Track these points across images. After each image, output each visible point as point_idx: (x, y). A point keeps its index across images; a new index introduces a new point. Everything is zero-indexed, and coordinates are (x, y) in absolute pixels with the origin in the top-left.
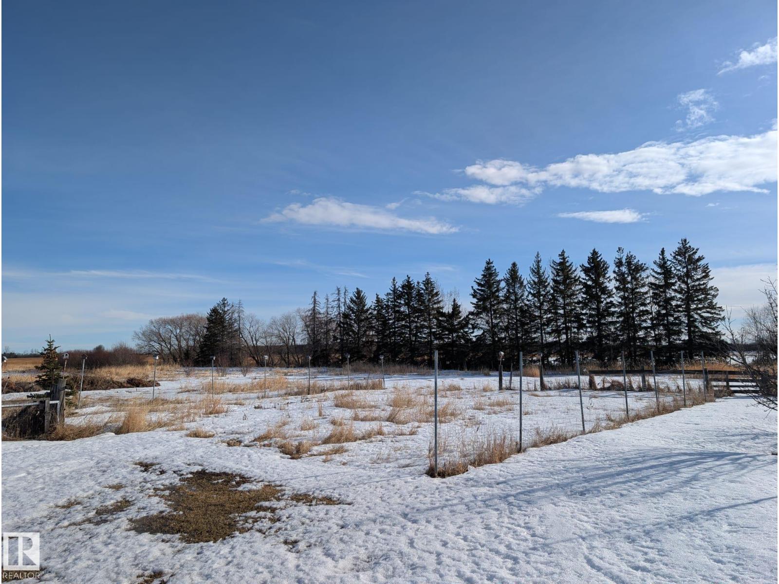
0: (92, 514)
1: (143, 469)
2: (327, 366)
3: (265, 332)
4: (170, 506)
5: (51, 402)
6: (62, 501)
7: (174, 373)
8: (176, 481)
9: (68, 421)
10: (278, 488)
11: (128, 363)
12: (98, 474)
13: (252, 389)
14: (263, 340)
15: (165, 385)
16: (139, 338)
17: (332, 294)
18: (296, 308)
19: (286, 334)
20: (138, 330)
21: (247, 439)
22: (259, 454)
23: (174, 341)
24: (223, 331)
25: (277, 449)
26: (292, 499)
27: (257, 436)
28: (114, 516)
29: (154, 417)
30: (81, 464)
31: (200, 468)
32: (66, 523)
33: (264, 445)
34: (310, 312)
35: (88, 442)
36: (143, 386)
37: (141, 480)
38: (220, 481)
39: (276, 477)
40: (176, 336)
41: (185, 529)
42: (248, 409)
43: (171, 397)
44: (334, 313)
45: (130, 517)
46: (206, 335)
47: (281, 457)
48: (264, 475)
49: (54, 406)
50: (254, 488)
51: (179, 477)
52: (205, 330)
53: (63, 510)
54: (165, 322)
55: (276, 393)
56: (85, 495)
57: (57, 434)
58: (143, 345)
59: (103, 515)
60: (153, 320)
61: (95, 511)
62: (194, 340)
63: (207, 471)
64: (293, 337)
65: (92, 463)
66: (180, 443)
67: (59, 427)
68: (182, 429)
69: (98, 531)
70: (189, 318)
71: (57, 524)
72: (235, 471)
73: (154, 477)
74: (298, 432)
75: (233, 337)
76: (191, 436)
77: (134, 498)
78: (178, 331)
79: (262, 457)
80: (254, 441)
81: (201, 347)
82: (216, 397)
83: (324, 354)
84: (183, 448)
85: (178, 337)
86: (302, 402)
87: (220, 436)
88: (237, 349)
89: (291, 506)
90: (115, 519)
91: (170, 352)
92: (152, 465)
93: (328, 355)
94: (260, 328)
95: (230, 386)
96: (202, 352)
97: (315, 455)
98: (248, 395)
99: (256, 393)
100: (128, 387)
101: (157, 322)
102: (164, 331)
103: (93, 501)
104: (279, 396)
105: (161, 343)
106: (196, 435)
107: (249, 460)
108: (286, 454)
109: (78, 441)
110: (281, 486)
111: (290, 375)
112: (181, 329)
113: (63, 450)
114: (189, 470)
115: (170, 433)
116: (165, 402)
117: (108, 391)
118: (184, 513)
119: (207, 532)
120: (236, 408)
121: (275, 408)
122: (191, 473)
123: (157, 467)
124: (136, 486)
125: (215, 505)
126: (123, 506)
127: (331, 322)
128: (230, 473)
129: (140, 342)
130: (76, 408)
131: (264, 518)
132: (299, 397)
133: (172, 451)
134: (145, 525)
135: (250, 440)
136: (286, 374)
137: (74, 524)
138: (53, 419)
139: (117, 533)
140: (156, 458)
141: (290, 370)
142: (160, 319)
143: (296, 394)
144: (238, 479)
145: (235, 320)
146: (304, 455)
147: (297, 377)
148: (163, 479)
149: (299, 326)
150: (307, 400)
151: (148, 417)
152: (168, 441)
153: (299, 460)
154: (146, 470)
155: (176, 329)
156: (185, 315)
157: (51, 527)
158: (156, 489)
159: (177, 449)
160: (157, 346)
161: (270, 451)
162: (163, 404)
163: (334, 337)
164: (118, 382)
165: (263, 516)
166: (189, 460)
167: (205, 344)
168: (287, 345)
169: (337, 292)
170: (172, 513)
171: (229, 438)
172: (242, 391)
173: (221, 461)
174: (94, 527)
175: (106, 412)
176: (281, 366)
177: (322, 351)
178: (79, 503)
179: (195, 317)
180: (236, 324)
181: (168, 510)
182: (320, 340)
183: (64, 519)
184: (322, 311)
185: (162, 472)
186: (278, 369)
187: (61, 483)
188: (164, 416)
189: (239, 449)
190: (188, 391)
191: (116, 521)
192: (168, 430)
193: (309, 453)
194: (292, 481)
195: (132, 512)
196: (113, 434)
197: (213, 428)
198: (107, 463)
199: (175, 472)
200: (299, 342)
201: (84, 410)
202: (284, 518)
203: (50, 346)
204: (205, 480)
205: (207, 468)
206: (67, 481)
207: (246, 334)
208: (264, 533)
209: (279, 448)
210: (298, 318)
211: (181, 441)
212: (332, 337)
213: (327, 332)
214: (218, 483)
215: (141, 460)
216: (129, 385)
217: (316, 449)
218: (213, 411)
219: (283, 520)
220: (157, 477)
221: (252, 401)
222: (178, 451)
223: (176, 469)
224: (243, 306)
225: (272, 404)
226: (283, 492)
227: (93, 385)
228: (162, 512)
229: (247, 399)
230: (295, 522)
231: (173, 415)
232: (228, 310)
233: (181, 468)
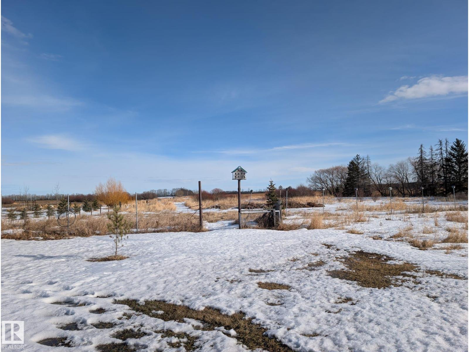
0: (306, 265)
1: (327, 247)
2: (434, 196)
3: (386, 175)
4: (346, 267)
5: (276, 211)
6: (291, 258)
7: (331, 200)
8: (347, 255)
9: (284, 222)
10: (414, 265)
11: (305, 195)
12: (304, 247)
13: (381, 209)
14: (385, 180)
15: (327, 207)
16: (310, 181)
17: (435, 145)
18: (407, 158)
19: (400, 175)
20: (309, 177)
21: (386, 236)
22: (396, 245)
23: (329, 182)
24: (358, 175)
25: (408, 243)
26: (427, 272)
27: (391, 235)
28: (318, 268)
29: (327, 222)
30: (295, 242)
31: (359, 250)
32: (295, 268)
33: (398, 241)
34: (418, 159)
35: (295, 232)
36: (317, 206)
37: (327, 252)
38: (374, 257)
39: (411, 259)
40: (330, 179)
41: (359, 280)
42: (382, 219)
43: (333, 212)
44: (437, 159)
45: (326, 269)
46: (348, 178)
47: (412, 248)
48: (402, 257)
49: (277, 213)
50: (397, 263)
51: (348, 253)
52: (347, 175)
53: (292, 262)
54: (323, 172)
55: (399, 211)
56: (301, 256)
57: (280, 227)
58: (312, 185)
59: (312, 267)
60: (317, 171)
61: (308, 264)
62: (341, 181)
63: (364, 252)
64: (406, 177)
65: (300, 242)
66: (344, 236)
67: (280, 224)
68: (343, 229)
69: (311, 273)
70: (337, 169)
71: (291, 268)
72: (382, 253)
73: (334, 251)
74: (422, 234)
75: (365, 178)
76: (349, 233)
77: (326, 261)
78: (331, 176)
79: (398, 247)
80: (390, 238)
81: (345, 185)
82: (359, 213)
83: (431, 187)
84: (346, 238)
85: (331, 180)
86: (419, 217)
87: (367, 234)
88: (368, 186)
89: (427, 276)
90: (319, 269)
91: (327, 189)
92: (331, 246)
93: (435, 188)
94: (382, 172)
95: (367, 207)
96: (346, 188)
97: (437, 249)
98: (380, 213)
99: (385, 211)
100: (308, 207)
101: (319, 172)
102: (323, 177)
103: (305, 260)
104: (401, 213)
105: (322, 184)
106: (352, 232)
107: (390, 248)
108: (415, 247)
109: (290, 231)
110: (416, 264)
111: (407, 201)
112: (332, 175)
113: (285, 235)
114: (353, 250)
115: (337, 231)
116: (330, 214)
117: (298, 209)
118: (356, 271)
119: (373, 283)
120: (373, 219)
121: (400, 220)
122: (355, 252)
123: (334, 247)
124: (325, 255)
125: (374, 270)
126: (321, 263)
127: (435, 165)
128: (379, 254)
129: (310, 183)
130: (286, 216)
131: (408, 280)
132: (417, 215)
133: (341, 239)
134: (335, 274)
135: (388, 237)
136: (404, 201)
137: (299, 269)
138: (278, 220)
139: (322, 276)
140: (332, 242)
141: (406, 198)
142: (320, 170)
143: (414, 212)
144: (385, 257)
145: (365, 167)
146: (429, 248)
147: (412, 203)
148: (339, 253)
149: (410, 169)
150: (423, 216)
151: (323, 222)
152: (337, 235)
153: (426, 251)
154: (328, 248)
155: (329, 175)
156: (334, 166)
157: (289, 269)
158: (337, 258)
159: (344, 239)
160: (320, 185)
161: (403, 244)
162: (329, 216)
163: (439, 175)
164: (303, 204)
165: (408, 279)
166: (352, 245)
167: (347, 183)
168: (402, 182)
169: (439, 143)
170: (349, 271)
171: (373, 235)
172: (376, 210)
173: (372, 247)
174: (309, 271)
175: (300, 218)
176: (399, 196)
177: (429, 185)
178: (298, 260)
179: (340, 167)
180: (366, 170)
181: (346, 269)
182: (427, 178)
183: (294, 266)
184: (427, 158)
185: (338, 250)
186: (397, 198)
187: (288, 249)
188: (332, 222)
189: (382, 241)
190: (342, 210)
191: (320, 270)
192: (335, 229)
193: (432, 247)
194: (425, 262)
195: (327, 267)
196: (307, 229)
197: (361, 229)
198: (307, 243)
199: (345, 250)
200: (411, 180)
201: (290, 217)
202: (424, 283)
203: (271, 184)
204: (364, 256)
205: (364, 250)
206: (290, 249)
207: (373, 176)
208: (411, 289)
209: (409, 242)
210: (409, 164)
211: (344, 235)
212: (437, 175)
213: (433, 172)
214: (372, 258)
215: (325, 243)
216: (308, 206)
217: (437, 245)
218: (359, 220)
219: (423, 283)
220: (335, 252)
221: (383, 216)
222: (344, 240)
223: (345, 249)
224: (370, 158)
225: (398, 218)
226: (419, 268)
227: (291, 205)
228: (343, 269)
229: (379, 215)
230: (432, 286)
231: (336, 221)
232: (361, 162)
233: (348, 249)
